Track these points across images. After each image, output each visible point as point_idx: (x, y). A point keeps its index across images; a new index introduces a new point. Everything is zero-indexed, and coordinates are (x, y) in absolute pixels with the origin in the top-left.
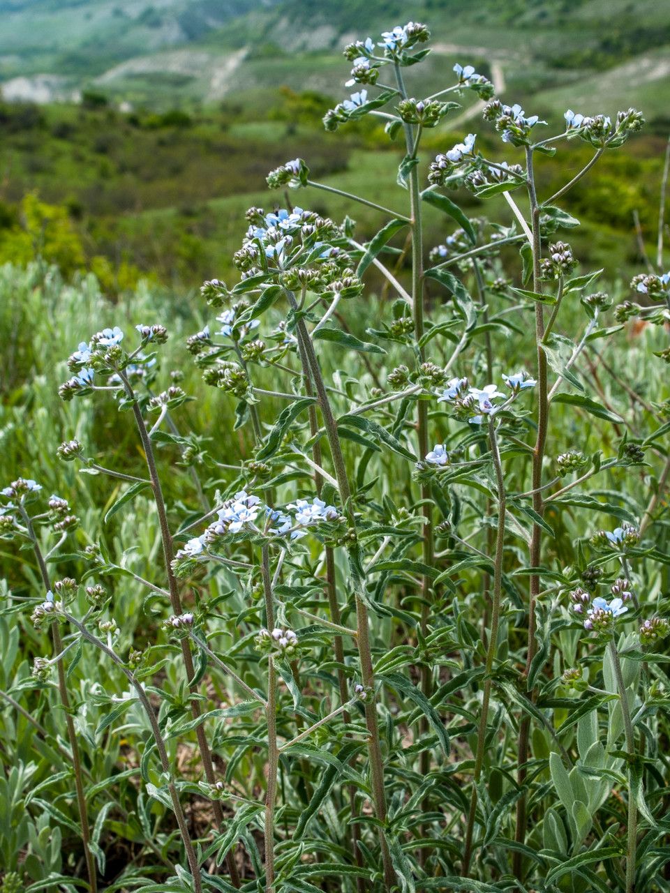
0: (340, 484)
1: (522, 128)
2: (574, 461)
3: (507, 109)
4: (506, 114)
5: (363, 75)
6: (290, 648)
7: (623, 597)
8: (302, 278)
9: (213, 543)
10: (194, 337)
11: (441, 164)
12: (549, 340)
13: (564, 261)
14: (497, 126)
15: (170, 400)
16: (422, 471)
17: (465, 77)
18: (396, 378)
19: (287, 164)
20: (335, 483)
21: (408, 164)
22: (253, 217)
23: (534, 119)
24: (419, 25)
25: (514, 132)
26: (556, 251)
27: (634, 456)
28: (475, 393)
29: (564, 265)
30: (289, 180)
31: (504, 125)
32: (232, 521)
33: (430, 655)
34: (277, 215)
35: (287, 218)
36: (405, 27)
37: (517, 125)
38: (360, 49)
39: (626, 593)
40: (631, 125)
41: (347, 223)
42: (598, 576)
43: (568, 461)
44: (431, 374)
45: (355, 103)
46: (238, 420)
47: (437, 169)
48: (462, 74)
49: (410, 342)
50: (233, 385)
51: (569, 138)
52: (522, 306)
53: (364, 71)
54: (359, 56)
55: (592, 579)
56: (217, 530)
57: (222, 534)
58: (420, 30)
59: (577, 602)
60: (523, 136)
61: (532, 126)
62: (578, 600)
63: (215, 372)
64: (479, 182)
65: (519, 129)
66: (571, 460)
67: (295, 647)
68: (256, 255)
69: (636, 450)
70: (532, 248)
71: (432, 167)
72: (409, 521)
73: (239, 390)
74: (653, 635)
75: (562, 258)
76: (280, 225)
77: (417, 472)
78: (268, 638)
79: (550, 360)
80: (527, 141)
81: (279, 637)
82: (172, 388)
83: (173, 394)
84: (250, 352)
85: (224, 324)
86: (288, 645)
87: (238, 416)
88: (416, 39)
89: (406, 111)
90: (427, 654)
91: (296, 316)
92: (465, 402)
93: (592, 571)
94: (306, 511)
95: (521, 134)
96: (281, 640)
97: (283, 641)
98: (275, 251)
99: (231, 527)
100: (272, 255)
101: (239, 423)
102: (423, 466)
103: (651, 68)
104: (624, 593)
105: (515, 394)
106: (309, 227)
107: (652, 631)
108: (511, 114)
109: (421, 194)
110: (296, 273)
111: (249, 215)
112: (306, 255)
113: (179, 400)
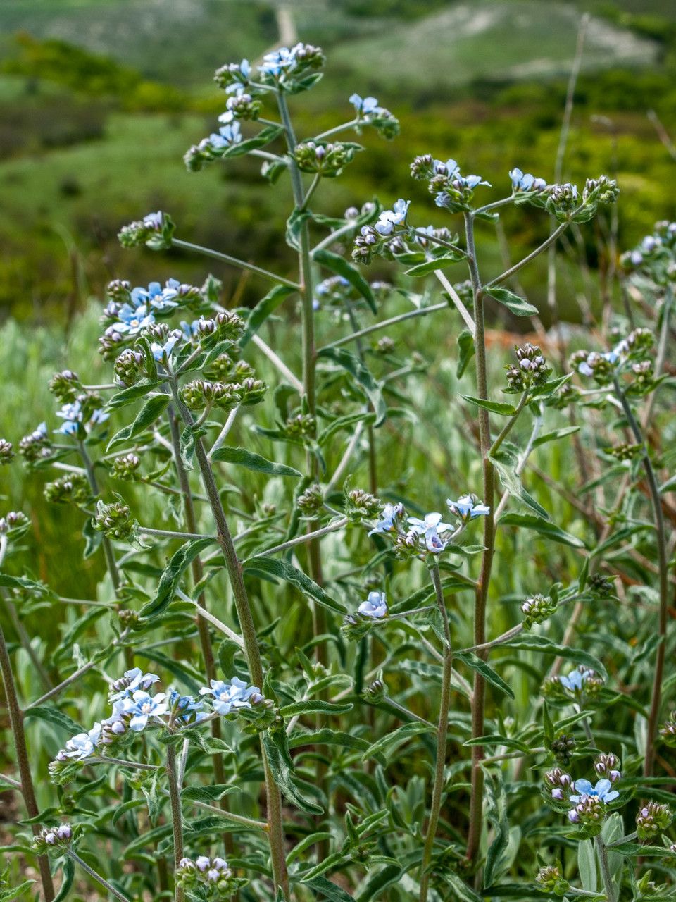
0: (247, 643)
1: (461, 191)
2: (543, 610)
3: (440, 165)
4: (440, 172)
5: (245, 110)
6: (223, 883)
7: (610, 778)
8: (208, 393)
9: (110, 746)
10: (29, 439)
11: (369, 238)
12: (498, 451)
13: (537, 370)
14: (431, 187)
15: (10, 530)
16: (353, 626)
17: (365, 110)
18: (311, 502)
19: (146, 219)
20: (240, 640)
21: (299, 219)
22: (117, 292)
23: (473, 180)
24: (311, 48)
25: (453, 195)
26: (524, 356)
27: (600, 590)
28: (416, 525)
29: (537, 374)
30: (150, 239)
31: (440, 186)
32: (132, 715)
33: (365, 852)
34: (147, 290)
35: (160, 294)
36: (294, 51)
37: (454, 187)
38: (236, 74)
39: (615, 773)
40: (603, 196)
41: (211, 283)
42: (571, 747)
43: (536, 610)
44: (363, 505)
45: (225, 138)
46: (88, 545)
47: (363, 244)
48: (362, 107)
49: (309, 444)
50: (113, 524)
51: (517, 202)
52: (407, 369)
53: (245, 105)
54: (234, 82)
55: (565, 751)
56: (114, 728)
57: (121, 733)
58: (314, 54)
59: (556, 786)
60: (462, 201)
61: (473, 188)
62: (557, 783)
63: (62, 487)
64: (399, 250)
65: (457, 192)
66: (540, 607)
67: (228, 881)
68: (142, 359)
69: (602, 582)
70: (474, 336)
71: (357, 241)
72: (328, 682)
73: (121, 532)
74: (654, 826)
75: (534, 365)
76: (153, 303)
77: (346, 627)
78: (192, 871)
79: (504, 479)
80: (467, 206)
81: (207, 869)
82: (12, 514)
83: (13, 522)
84: (122, 471)
85: (66, 420)
86: (220, 879)
87: (88, 538)
88: (307, 64)
89: (304, 158)
90: (361, 851)
91: (194, 436)
92: (409, 540)
93: (565, 741)
94: (224, 696)
95: (460, 197)
96: (210, 873)
97: (213, 874)
98: (164, 352)
99: (133, 722)
100: (160, 357)
101: (91, 549)
102: (355, 619)
103: (469, 19)
104: (612, 772)
105: (464, 525)
106: (208, 323)
107: (652, 823)
108: (445, 172)
109: (312, 254)
110: (201, 387)
111: (112, 290)
112: (203, 357)
113: (22, 529)
